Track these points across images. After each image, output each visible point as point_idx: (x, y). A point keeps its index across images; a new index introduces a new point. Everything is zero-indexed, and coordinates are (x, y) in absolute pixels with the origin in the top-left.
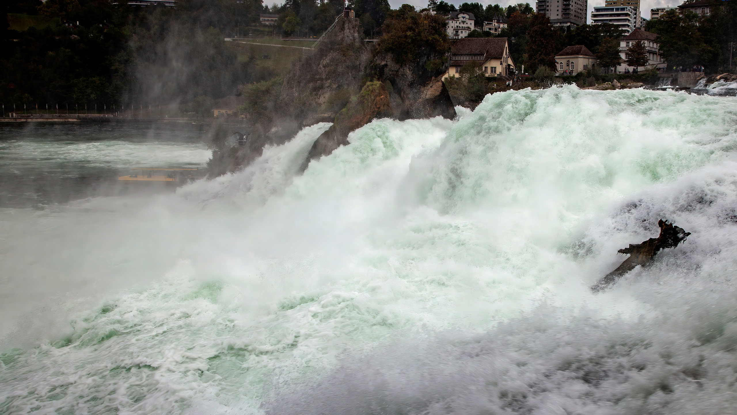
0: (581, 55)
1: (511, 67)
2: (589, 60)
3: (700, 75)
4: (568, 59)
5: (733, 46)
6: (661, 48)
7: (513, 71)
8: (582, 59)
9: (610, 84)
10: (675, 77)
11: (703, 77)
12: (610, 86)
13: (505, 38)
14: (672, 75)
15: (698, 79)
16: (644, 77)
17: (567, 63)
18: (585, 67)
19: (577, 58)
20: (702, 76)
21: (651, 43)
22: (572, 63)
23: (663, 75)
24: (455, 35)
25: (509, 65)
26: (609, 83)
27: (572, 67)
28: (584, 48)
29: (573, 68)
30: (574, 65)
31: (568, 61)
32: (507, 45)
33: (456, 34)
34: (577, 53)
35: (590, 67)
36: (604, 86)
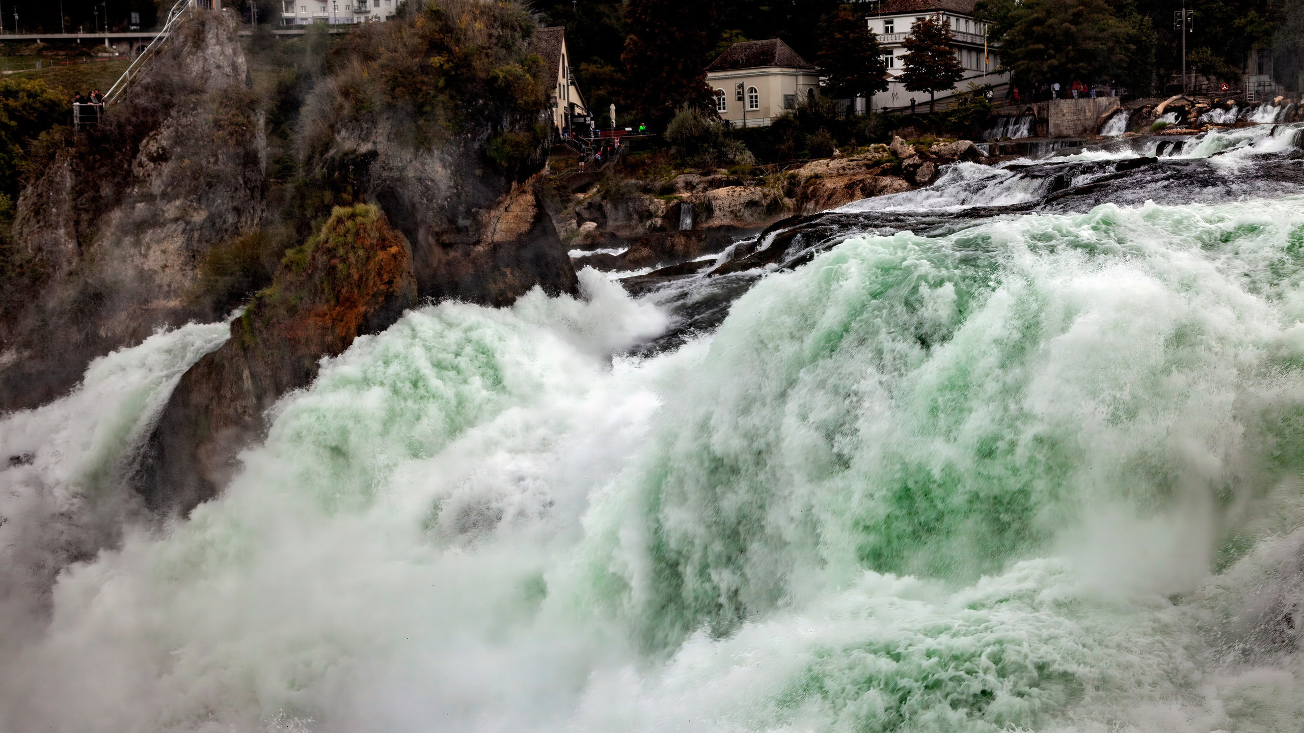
0: (777, 66)
1: (578, 111)
2: (797, 80)
3: (1110, 104)
4: (740, 81)
5: (1186, 20)
6: (993, 36)
7: (585, 120)
8: (779, 78)
9: (884, 150)
10: (1039, 112)
11: (1117, 112)
12: (885, 154)
13: (559, 28)
14: (1030, 109)
15: (1104, 115)
16: (953, 119)
17: (739, 93)
18: (789, 101)
19: (766, 75)
20: (1115, 107)
21: (962, 21)
22: (752, 90)
23: (1004, 111)
24: (356, 12)
25: (572, 106)
26: (882, 147)
27: (752, 102)
28: (781, 48)
29: (756, 106)
30: (756, 97)
31: (741, 86)
32: (564, 50)
33: (360, 8)
34: (763, 59)
35: (803, 99)
36: (870, 157)
